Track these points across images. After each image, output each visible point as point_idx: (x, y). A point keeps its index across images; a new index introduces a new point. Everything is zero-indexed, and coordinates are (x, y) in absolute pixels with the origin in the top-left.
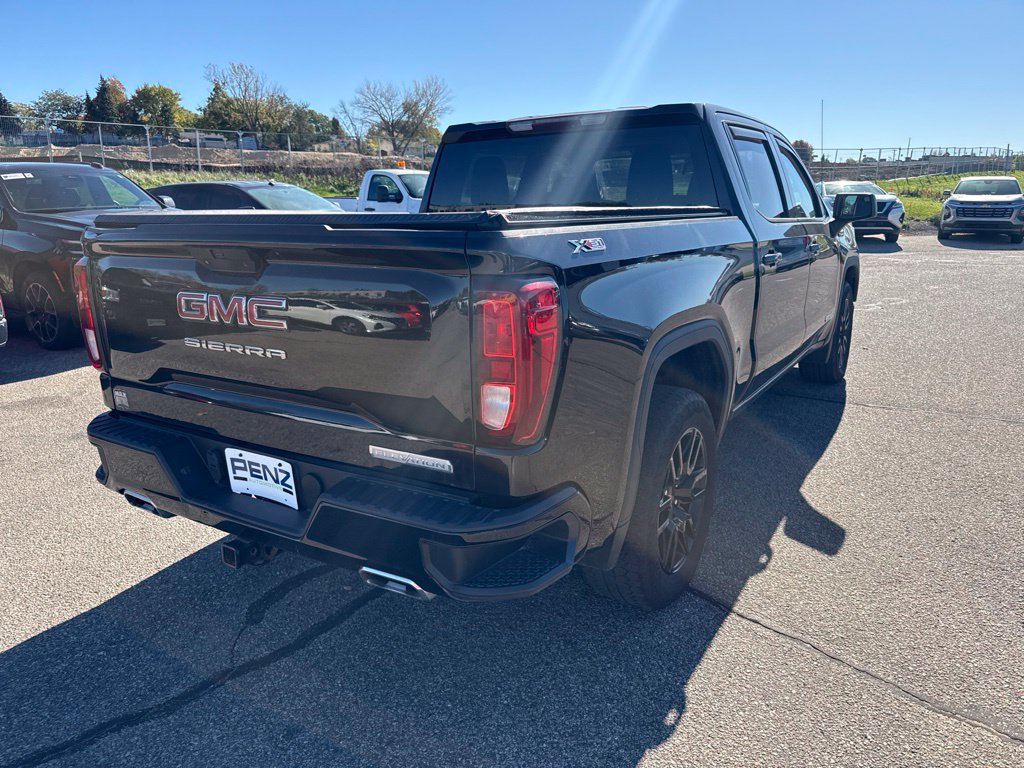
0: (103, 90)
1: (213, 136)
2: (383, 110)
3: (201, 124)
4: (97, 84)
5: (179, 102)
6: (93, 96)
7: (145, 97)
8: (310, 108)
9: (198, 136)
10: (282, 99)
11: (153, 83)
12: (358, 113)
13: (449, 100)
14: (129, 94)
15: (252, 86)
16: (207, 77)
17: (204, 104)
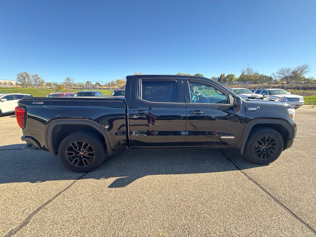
0: (221, 76)
1: (240, 82)
2: (286, 74)
3: (238, 80)
4: (220, 75)
5: (235, 77)
6: (219, 77)
7: (228, 76)
8: (264, 75)
9: (237, 83)
10: (257, 74)
11: (230, 74)
12: (277, 75)
13: (310, 69)
14: (226, 76)
15: (251, 72)
16: (241, 71)
17: (239, 76)
